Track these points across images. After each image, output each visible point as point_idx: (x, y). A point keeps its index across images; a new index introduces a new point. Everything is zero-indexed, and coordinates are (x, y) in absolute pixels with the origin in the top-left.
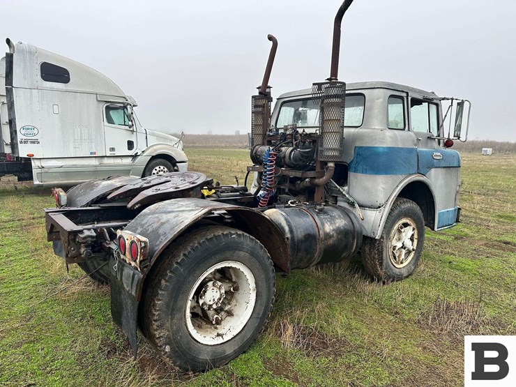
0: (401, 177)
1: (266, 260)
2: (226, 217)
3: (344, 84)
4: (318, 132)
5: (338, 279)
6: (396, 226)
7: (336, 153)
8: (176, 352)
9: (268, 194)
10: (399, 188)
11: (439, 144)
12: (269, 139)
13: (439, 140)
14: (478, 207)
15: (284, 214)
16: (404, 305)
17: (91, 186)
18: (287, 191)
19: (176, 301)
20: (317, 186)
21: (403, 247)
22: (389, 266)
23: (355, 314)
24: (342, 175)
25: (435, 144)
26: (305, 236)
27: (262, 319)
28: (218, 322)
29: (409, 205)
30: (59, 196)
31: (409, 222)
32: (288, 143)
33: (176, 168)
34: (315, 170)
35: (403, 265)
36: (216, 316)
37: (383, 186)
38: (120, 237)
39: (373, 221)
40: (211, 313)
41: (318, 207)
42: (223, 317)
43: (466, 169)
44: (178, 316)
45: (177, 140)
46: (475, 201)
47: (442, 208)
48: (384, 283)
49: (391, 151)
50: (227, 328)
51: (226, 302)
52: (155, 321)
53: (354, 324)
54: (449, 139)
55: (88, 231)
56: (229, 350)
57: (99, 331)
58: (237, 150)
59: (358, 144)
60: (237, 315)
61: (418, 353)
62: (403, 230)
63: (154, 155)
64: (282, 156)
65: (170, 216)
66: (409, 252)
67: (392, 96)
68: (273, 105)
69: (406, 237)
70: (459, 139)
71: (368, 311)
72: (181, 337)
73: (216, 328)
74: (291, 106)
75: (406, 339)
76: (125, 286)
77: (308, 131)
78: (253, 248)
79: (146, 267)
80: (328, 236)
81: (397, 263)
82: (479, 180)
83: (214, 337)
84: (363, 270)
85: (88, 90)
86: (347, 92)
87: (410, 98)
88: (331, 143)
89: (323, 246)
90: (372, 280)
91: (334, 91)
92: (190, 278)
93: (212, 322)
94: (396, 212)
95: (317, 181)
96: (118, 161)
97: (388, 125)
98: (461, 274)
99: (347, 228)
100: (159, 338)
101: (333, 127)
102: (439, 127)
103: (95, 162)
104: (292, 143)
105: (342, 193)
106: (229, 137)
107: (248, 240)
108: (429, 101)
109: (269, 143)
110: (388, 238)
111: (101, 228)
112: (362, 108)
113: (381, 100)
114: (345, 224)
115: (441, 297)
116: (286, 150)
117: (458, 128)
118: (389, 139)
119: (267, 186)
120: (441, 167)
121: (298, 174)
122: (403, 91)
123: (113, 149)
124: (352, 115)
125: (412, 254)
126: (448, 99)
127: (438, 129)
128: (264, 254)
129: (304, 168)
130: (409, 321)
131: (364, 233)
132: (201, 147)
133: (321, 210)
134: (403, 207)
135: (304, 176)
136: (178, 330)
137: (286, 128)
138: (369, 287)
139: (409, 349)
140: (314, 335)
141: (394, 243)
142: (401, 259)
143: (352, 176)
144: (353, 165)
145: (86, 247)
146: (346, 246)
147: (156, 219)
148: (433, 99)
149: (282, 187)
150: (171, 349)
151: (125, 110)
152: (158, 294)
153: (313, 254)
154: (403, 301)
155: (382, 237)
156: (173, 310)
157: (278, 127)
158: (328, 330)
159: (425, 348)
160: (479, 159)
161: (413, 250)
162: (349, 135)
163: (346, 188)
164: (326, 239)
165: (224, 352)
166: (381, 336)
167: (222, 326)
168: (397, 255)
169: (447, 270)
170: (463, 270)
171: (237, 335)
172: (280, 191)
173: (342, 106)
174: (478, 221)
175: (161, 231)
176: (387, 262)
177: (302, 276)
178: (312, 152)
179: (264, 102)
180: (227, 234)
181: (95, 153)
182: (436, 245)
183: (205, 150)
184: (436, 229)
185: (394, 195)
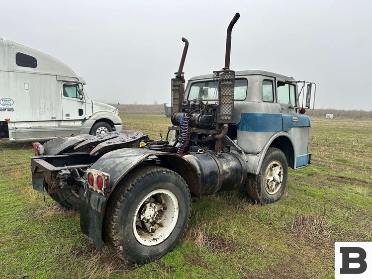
0: (272, 133)
1: (185, 188)
2: (157, 160)
3: (234, 72)
4: (217, 103)
5: (231, 202)
6: (269, 166)
7: (229, 118)
8: (127, 250)
9: (184, 146)
10: (270, 141)
11: (296, 112)
12: (183, 108)
13: (296, 109)
14: (323, 154)
15: (196, 158)
16: (275, 219)
17: (60, 141)
18: (196, 143)
19: (127, 215)
20: (217, 139)
21: (274, 180)
22: (265, 193)
23: (243, 225)
24: (233, 132)
25: (294, 112)
26: (210, 173)
27: (182, 228)
28: (153, 231)
29: (277, 152)
30: (38, 148)
31: (277, 164)
32: (197, 111)
33: (113, 128)
34: (215, 129)
35: (274, 192)
36: (152, 227)
37: (260, 139)
38: (89, 174)
39: (254, 162)
40: (148, 225)
41: (218, 153)
42: (156, 228)
43: (316, 128)
44: (128, 226)
45: (115, 108)
46: (321, 150)
47: (299, 154)
48: (262, 205)
49: (265, 116)
50: (159, 235)
51: (158, 218)
52: (113, 229)
53: (242, 231)
54: (302, 108)
55: (65, 170)
56: (161, 249)
57: (69, 241)
58: (156, 115)
59: (243, 112)
60: (166, 226)
61: (284, 248)
62: (273, 169)
63: (98, 119)
64: (193, 119)
65: (122, 160)
66: (278, 184)
67: (265, 80)
68: (186, 84)
69: (275, 174)
70: (309, 108)
71: (252, 223)
72: (130, 240)
73: (152, 235)
74: (198, 86)
75: (277, 240)
76: (92, 206)
77: (210, 103)
78: (176, 180)
79: (108, 193)
80: (225, 173)
81: (270, 191)
82: (324, 136)
83: (151, 240)
84: (248, 196)
85: (50, 73)
86: (236, 77)
87: (277, 82)
88: (226, 111)
89: (222, 179)
90: (254, 203)
91: (227, 77)
92: (136, 201)
93: (149, 231)
94: (269, 156)
95: (217, 136)
96: (72, 124)
97: (263, 99)
98: (312, 198)
99: (238, 167)
100: (115, 241)
101: (226, 100)
102: (296, 100)
103: (55, 124)
104: (200, 111)
105: (233, 144)
106: (150, 106)
107: (173, 175)
108: (290, 83)
109: (184, 111)
110: (264, 174)
111: (73, 168)
112: (245, 87)
113: (257, 83)
114: (236, 165)
115: (299, 213)
116: (196, 116)
117: (308, 101)
118: (263, 108)
119: (183, 140)
120: (298, 127)
121: (204, 132)
122: (272, 77)
123: (68, 115)
124: (239, 92)
125: (280, 185)
126: (301, 82)
127: (296, 101)
128: (184, 184)
129: (208, 128)
130: (278, 228)
131: (248, 171)
132: (130, 113)
133: (220, 156)
134: (273, 153)
135: (208, 133)
136: (128, 235)
137: (195, 101)
138: (251, 208)
139: (279, 246)
140: (217, 239)
141: (268, 177)
142: (273, 188)
143: (240, 133)
144: (240, 126)
145: (64, 181)
146: (237, 179)
147: (112, 162)
148: (292, 82)
149: (193, 141)
150: (123, 248)
151: (77, 87)
152: (115, 211)
153: (216, 184)
154: (275, 216)
155: (260, 174)
156: (125, 222)
157: (189, 100)
158: (226, 236)
159: (289, 245)
160: (324, 122)
161: (281, 182)
162: (238, 106)
163: (236, 141)
164: (223, 175)
165: (158, 250)
166: (261, 238)
167: (156, 233)
168: (270, 186)
169: (303, 195)
170: (313, 196)
171: (166, 239)
172: (191, 143)
173: (233, 86)
174: (323, 164)
175: (117, 169)
176: (264, 191)
177: (207, 201)
178: (213, 117)
179: (180, 83)
180: (160, 171)
181: (55, 118)
182: (296, 180)
183: (132, 115)
184: (295, 168)
185: (267, 145)
